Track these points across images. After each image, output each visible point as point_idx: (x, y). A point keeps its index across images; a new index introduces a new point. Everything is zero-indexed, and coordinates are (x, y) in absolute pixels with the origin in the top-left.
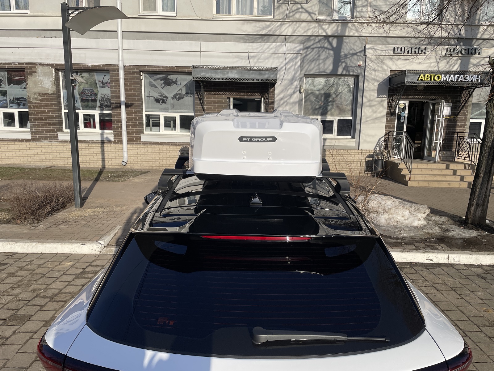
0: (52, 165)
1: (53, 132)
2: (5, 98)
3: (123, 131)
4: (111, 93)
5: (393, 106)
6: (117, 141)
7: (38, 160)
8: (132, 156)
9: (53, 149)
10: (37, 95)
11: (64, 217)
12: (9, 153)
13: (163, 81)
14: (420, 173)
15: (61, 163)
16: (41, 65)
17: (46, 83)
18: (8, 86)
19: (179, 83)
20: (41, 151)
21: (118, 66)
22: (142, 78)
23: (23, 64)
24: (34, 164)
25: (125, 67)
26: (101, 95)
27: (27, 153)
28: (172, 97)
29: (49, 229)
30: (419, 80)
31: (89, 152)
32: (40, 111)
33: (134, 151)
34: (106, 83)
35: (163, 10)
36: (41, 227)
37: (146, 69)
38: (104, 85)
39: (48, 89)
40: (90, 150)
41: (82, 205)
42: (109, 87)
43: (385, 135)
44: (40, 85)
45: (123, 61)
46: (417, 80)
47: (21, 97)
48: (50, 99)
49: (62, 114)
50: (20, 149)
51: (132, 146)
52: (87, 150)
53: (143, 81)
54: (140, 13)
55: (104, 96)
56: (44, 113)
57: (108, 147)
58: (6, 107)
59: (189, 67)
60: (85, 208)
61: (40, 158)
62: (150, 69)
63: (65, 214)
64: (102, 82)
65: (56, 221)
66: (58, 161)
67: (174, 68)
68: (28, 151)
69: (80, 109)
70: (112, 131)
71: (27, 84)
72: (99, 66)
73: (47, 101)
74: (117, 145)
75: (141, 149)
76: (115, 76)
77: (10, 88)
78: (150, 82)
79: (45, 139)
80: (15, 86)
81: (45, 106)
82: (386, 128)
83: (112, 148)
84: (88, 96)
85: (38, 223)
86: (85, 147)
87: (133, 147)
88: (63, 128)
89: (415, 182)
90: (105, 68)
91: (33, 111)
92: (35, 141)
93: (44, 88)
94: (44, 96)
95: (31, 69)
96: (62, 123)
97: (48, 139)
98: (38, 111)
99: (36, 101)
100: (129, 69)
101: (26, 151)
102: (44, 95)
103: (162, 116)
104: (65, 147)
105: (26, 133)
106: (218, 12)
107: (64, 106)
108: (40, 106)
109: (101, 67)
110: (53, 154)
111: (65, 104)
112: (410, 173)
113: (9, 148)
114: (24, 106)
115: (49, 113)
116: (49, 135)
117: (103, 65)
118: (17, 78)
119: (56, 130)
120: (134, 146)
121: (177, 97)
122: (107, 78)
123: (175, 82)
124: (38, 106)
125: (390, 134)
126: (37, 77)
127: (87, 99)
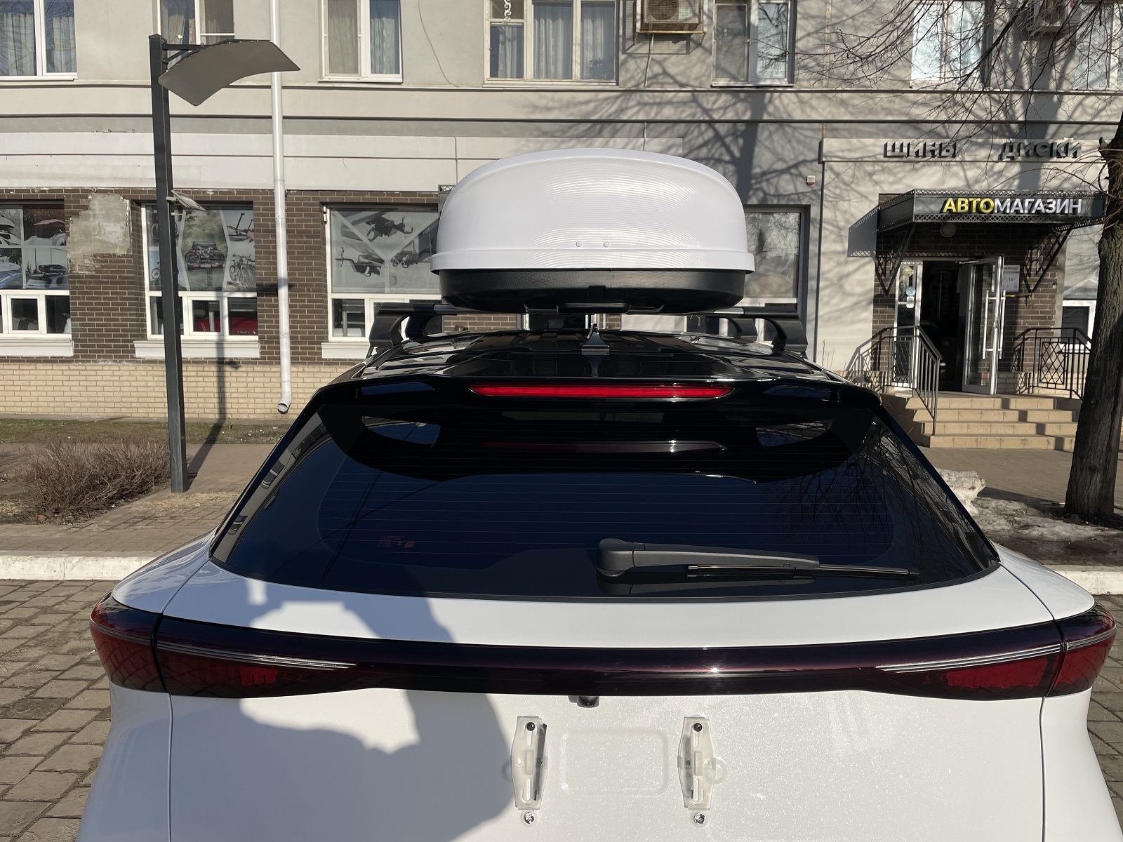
0: (120, 415)
1: (123, 341)
2: (16, 267)
3: (281, 336)
4: (256, 252)
5: (888, 272)
6: (269, 358)
7: (88, 404)
8: (301, 391)
9: (124, 378)
10: (91, 258)
11: (145, 509)
12: (23, 388)
13: (373, 225)
14: (956, 419)
15: (140, 411)
16: (100, 191)
17: (110, 233)
18: (25, 239)
19: (407, 229)
20: (94, 383)
21: (273, 194)
22: (327, 217)
23: (60, 190)
24: (80, 414)
25: (288, 193)
26: (234, 258)
27: (63, 388)
28: (393, 261)
29: (111, 531)
30: (945, 210)
31: (205, 384)
32: (96, 293)
33: (306, 380)
34: (246, 231)
35: (374, 71)
36: (94, 528)
37: (336, 198)
38: (239, 236)
39: (115, 246)
40: (206, 379)
41: (187, 486)
42: (251, 240)
43: (873, 338)
44: (98, 237)
45: (284, 181)
46: (941, 212)
47: (53, 263)
48: (119, 267)
49: (144, 300)
50: (47, 379)
51: (301, 369)
52: (201, 379)
53: (327, 226)
54: (321, 77)
55: (241, 261)
56: (104, 299)
57: (247, 372)
58: (20, 287)
59: (430, 194)
60: (193, 493)
61: (92, 399)
62: (345, 199)
63: (149, 503)
64: (236, 229)
65: (128, 517)
66: (133, 405)
67: (398, 195)
68: (65, 383)
69: (185, 289)
70: (256, 338)
71: (68, 234)
72: (230, 192)
73: (111, 272)
74: (267, 368)
75: (322, 375)
76: (267, 215)
77: (29, 244)
78: (344, 226)
79: (105, 357)
80: (41, 239)
81: (107, 283)
82: (874, 322)
83: (257, 374)
84: (203, 260)
85: (86, 521)
86: (195, 374)
87: (304, 372)
88: (145, 331)
89: (946, 438)
90: (244, 198)
91: (79, 293)
92: (82, 361)
93: (106, 242)
94: (106, 261)
95: (78, 202)
96: (145, 320)
97: (111, 357)
98: (91, 293)
99: (87, 273)
100: (297, 199)
101: (60, 383)
102: (105, 259)
103: (370, 302)
104: (150, 373)
105: (62, 345)
106: (494, 73)
107: (151, 283)
108: (95, 282)
109: (236, 197)
110: (123, 389)
111: (152, 279)
112: (933, 418)
113: (22, 378)
114: (60, 284)
115: (117, 299)
116: (115, 346)
117: (240, 191)
118: (47, 222)
119: (131, 336)
120: (306, 369)
121: (404, 259)
122: (246, 220)
123: (401, 227)
124: (90, 282)
125: (883, 337)
126: (91, 219)
127: (202, 266)
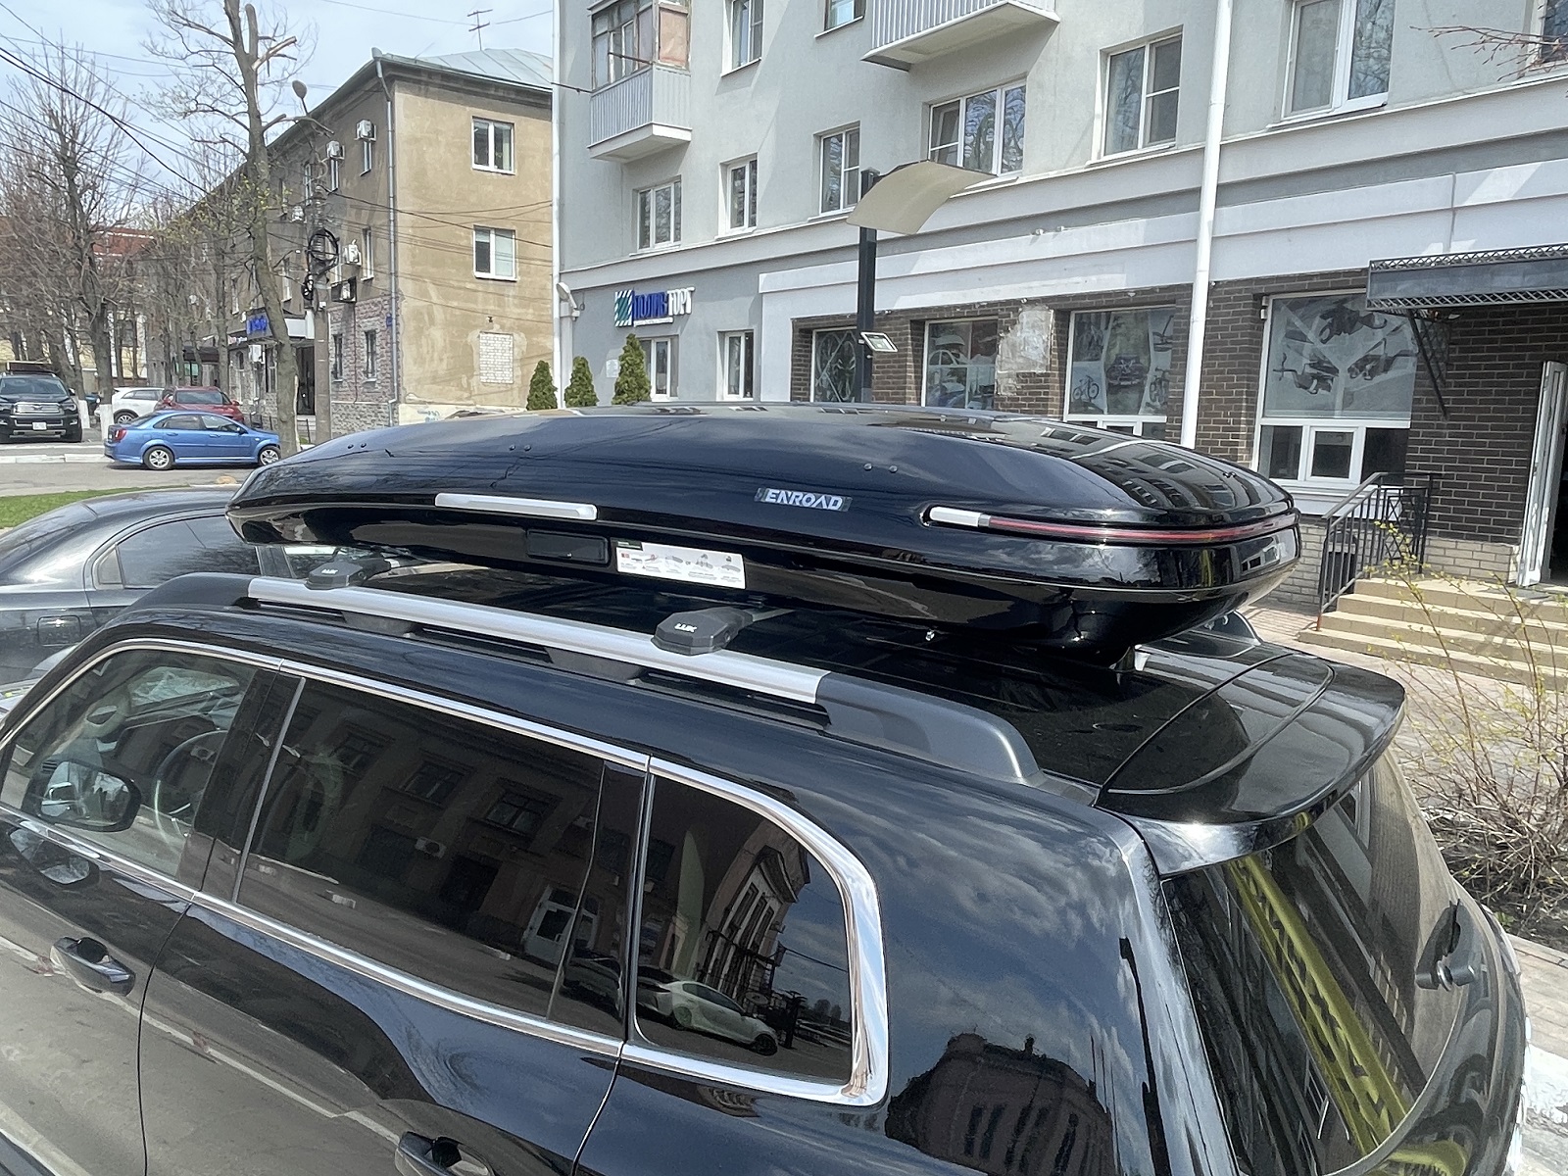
4: (1172, 366)
10: (1014, 378)
13: (1329, 320)
16: (1029, 302)
17: (1033, 349)
18: (971, 358)
21: (1194, 289)
22: (1266, 315)
23: (996, 304)
26: (1155, 373)
28: (1351, 370)
35: (1352, 95)
37: (1275, 286)
42: (1171, 349)
44: (1022, 354)
47: (987, 383)
48: (1037, 387)
53: (1267, 326)
54: (1278, 121)
62: (1285, 286)
69: (1102, 412)
71: (998, 352)
72: (1152, 290)
73: (1030, 393)
76: (1187, 317)
77: (974, 363)
78: (1290, 324)
80: (982, 358)
81: (1025, 406)
84: (1124, 377)
90: (1166, 296)
93: (1029, 360)
94: (1026, 382)
95: (1010, 315)
99: (1010, 394)
100: (1224, 293)
102: (1026, 378)
103: (1310, 431)
107: (1071, 404)
108: (1015, 406)
109: (1157, 295)
111: (1072, 400)
117: (1163, 289)
121: (1368, 367)
123: (1369, 320)
124: (1011, 406)
126: (1019, 334)
127: (1122, 383)
